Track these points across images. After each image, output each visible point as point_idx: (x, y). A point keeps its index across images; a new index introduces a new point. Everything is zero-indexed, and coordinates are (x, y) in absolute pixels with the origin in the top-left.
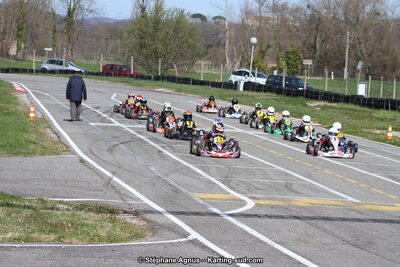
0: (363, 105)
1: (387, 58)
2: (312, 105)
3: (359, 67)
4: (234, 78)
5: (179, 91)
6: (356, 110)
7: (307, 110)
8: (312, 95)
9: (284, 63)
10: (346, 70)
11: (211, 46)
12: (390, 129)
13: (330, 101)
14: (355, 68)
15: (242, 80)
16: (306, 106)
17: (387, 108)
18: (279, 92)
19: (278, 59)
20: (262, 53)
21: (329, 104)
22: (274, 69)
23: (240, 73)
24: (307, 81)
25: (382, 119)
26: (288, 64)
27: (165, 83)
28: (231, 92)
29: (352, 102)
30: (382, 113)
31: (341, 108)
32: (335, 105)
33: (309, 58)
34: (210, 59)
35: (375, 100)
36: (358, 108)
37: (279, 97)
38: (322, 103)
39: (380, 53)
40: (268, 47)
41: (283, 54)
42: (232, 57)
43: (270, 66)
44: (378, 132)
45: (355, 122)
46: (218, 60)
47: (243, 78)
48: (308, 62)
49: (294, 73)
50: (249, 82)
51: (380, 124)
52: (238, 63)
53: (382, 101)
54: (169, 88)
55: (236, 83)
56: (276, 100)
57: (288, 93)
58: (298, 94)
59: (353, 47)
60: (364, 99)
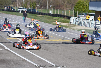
0: (51, 16)
1: (58, 4)
2: (38, 16)
3: (51, 6)
4: (19, 10)
5: (5, 13)
6: (49, 17)
7: (37, 17)
8: (38, 13)
9: (32, 6)
10: (47, 7)
11: (13, 2)
12: (57, 22)
13: (43, 15)
14: (50, 6)
15: (21, 10)
16: (37, 16)
17: (57, 16)
18: (30, 13)
19: (30, 4)
20: (26, 3)
21: (42, 16)
22: (29, 7)
23: (20, 8)
24: (37, 10)
25: (55, 19)
26: (33, 6)
27: (2, 11)
28: (18, 13)
29: (48, 15)
30: (55, 18)
31: (45, 17)
32: (44, 16)
33: (38, 4)
34: (13, 5)
35: (54, 14)
36: (50, 16)
37: (30, 14)
38: (41, 16)
39: (56, 3)
40: (28, 1)
41: (32, 3)
42: (19, 4)
43: (28, 6)
44: (54, 22)
45: (48, 20)
46: (15, 5)
47: (21, 9)
48: (38, 5)
49: (34, 8)
50: (23, 11)
51: (55, 21)
52: (20, 6)
53: (55, 15)
54: (2, 12)
55: (19, 11)
56: (29, 15)
57: (32, 13)
58: (35, 13)
59: (49, 1)
60: (51, 14)
